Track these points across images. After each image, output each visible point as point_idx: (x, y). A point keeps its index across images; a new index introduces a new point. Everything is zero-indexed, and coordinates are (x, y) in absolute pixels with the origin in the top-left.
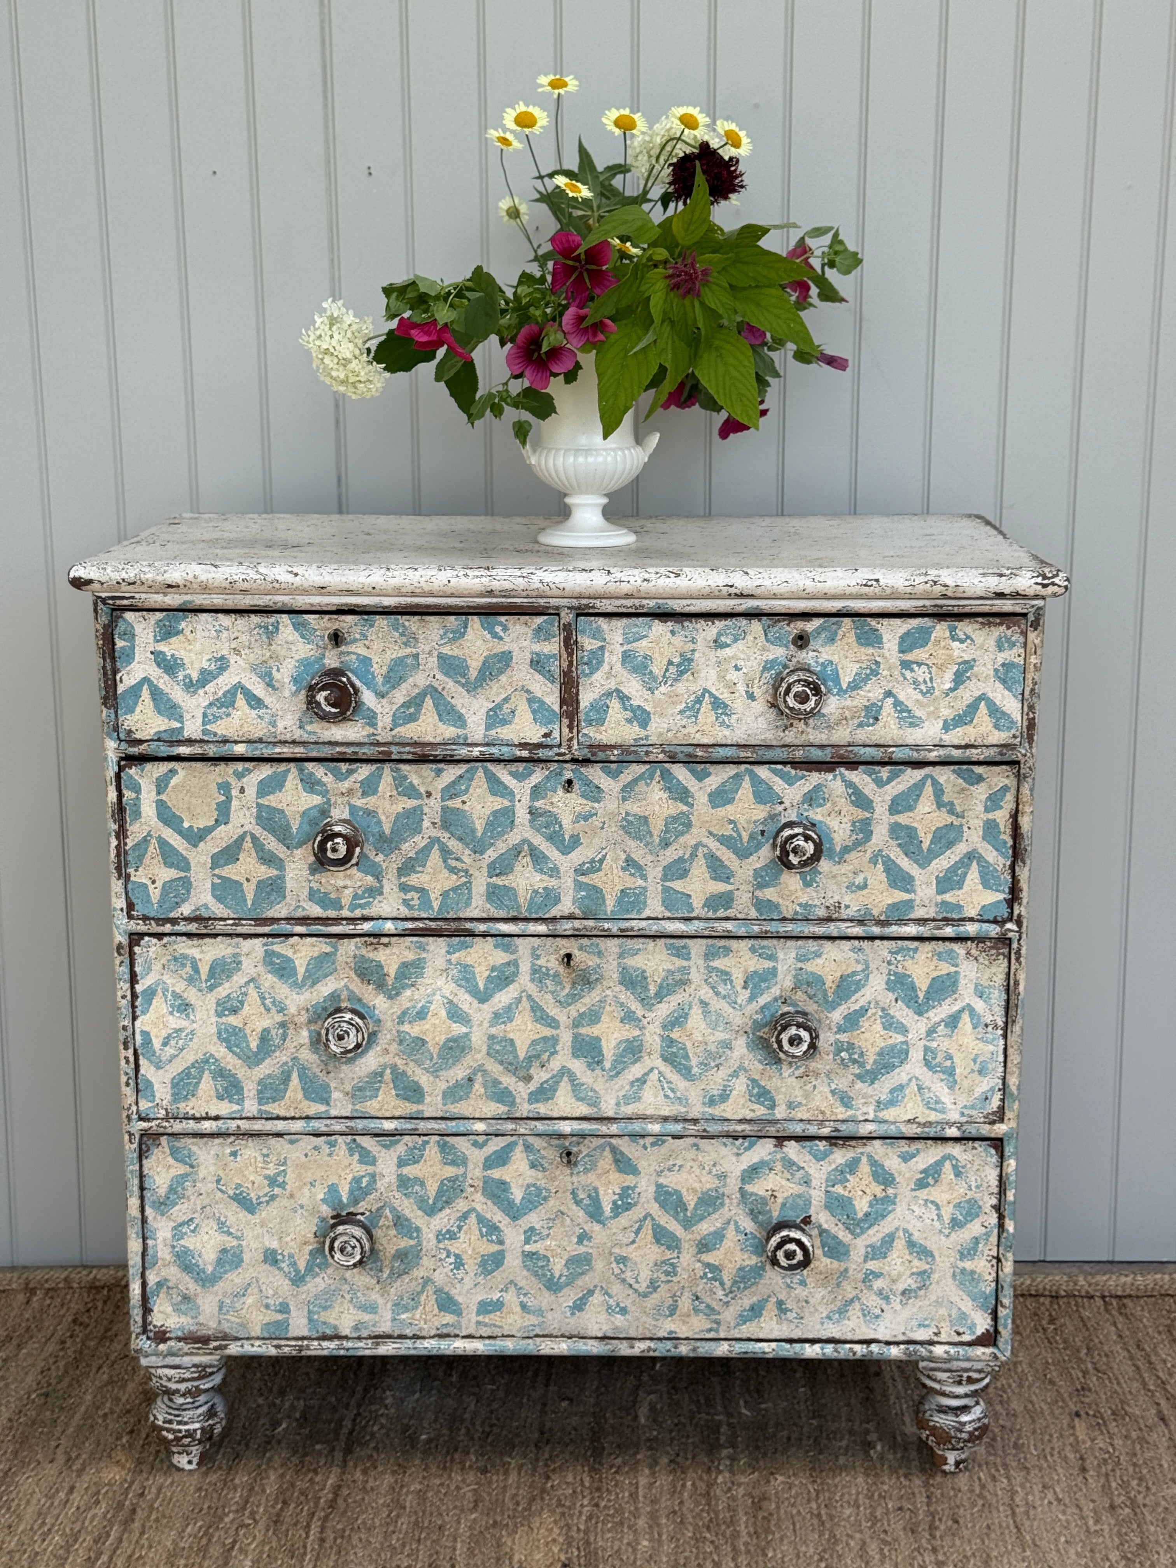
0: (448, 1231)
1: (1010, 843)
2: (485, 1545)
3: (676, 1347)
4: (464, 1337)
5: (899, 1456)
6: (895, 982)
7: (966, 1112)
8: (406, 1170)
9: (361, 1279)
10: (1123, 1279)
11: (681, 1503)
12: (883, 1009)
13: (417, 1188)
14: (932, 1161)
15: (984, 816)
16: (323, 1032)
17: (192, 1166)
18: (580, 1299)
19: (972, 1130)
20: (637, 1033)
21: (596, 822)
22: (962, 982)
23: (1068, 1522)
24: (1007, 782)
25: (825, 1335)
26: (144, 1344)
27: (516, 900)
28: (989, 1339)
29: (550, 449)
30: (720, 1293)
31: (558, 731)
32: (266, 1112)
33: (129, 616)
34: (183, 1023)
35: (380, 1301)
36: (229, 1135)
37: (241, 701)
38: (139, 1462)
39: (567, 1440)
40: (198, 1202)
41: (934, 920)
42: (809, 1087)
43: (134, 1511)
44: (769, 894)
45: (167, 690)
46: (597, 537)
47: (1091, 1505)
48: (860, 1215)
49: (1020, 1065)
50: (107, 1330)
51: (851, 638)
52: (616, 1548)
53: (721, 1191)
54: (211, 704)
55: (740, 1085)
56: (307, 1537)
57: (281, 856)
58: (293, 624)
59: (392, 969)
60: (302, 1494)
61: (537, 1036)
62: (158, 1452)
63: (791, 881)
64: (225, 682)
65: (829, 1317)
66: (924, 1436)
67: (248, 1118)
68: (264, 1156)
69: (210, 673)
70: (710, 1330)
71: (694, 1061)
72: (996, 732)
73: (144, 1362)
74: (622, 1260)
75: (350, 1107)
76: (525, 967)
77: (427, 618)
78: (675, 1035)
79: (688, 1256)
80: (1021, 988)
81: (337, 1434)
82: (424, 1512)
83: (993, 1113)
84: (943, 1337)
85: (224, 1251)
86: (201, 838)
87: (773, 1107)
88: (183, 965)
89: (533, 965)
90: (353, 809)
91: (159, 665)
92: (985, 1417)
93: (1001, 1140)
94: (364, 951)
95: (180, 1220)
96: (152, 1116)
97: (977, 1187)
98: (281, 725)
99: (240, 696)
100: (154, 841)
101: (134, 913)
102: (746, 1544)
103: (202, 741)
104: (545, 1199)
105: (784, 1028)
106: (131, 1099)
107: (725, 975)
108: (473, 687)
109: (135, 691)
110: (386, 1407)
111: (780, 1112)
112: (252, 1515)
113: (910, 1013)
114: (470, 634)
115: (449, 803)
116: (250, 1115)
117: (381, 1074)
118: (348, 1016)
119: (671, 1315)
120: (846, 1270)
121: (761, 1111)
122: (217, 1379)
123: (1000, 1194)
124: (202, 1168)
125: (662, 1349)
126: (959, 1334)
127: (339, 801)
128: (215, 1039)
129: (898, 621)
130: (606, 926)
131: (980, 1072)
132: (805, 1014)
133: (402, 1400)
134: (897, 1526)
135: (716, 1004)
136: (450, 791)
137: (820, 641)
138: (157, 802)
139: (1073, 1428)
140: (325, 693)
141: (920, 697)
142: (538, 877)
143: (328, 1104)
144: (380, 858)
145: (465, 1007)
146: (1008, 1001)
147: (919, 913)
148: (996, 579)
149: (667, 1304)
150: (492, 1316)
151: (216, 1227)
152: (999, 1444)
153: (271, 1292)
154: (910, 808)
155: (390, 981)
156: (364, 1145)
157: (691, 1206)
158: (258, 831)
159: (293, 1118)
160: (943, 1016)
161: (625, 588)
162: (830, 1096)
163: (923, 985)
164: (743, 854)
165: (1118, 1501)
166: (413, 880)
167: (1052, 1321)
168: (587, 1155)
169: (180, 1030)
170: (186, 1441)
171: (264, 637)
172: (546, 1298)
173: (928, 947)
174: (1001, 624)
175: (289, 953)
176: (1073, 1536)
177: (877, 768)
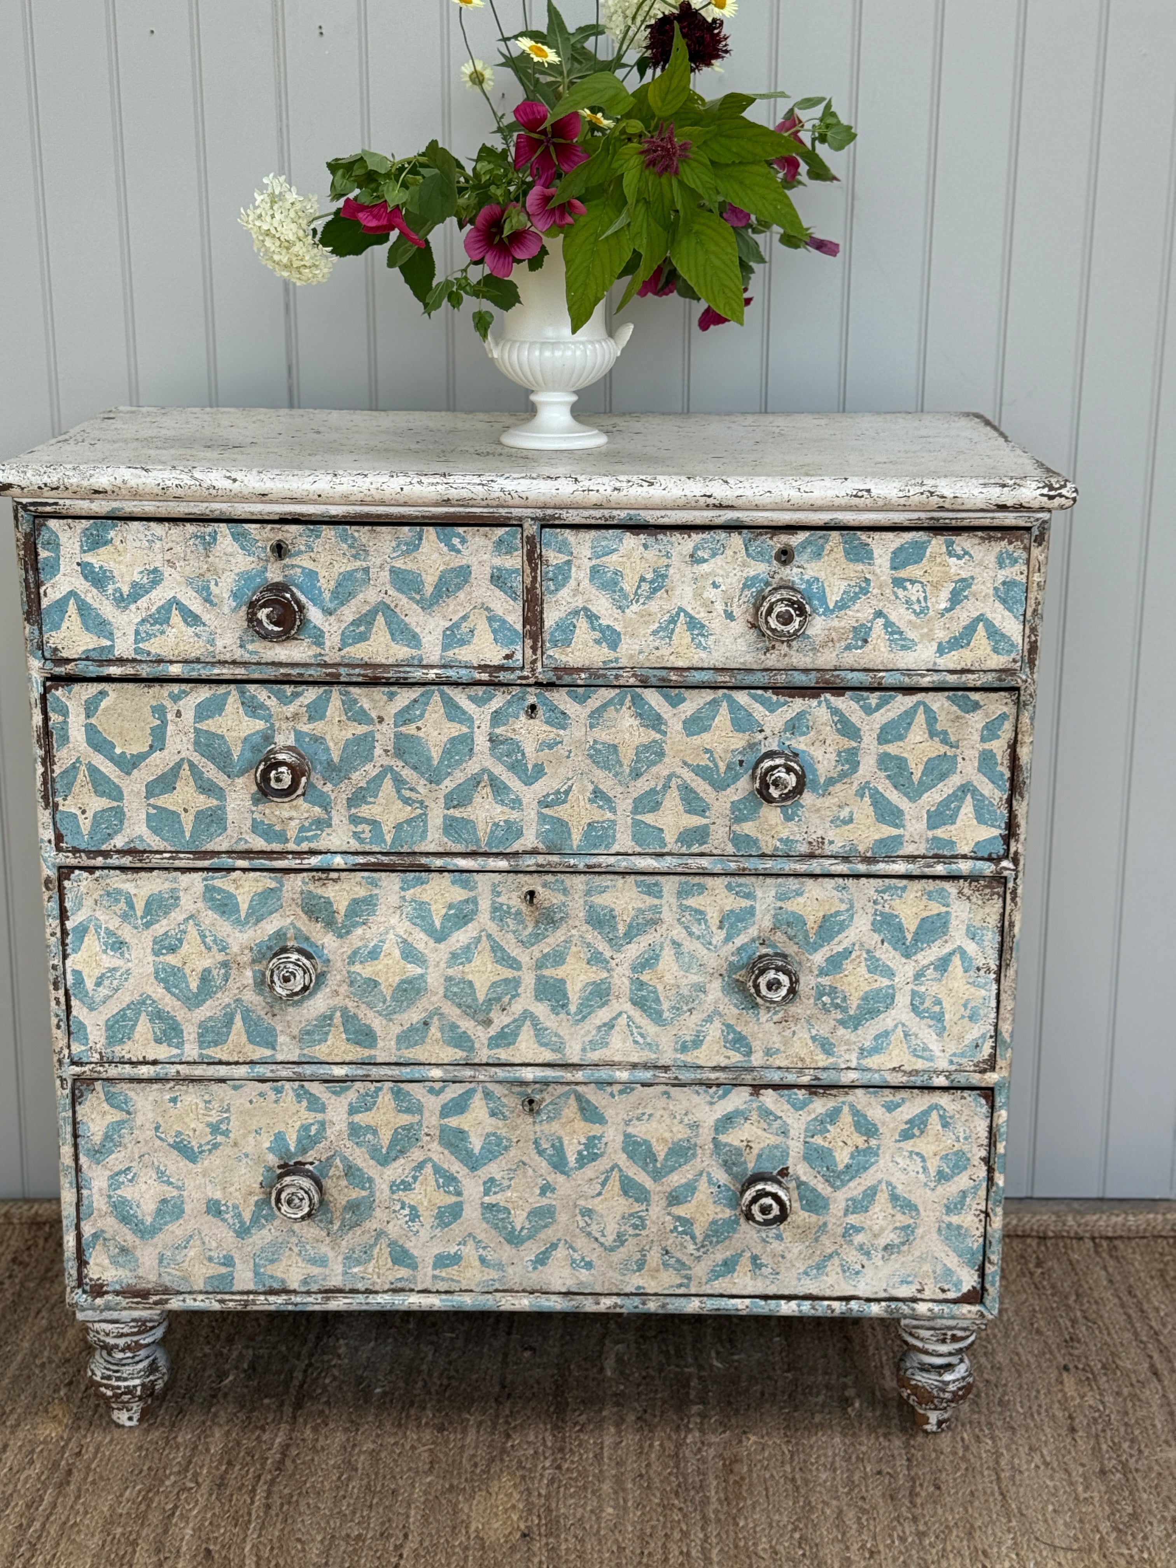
0: (403, 1182)
1: (1008, 774)
2: (440, 1511)
3: (644, 1304)
4: (419, 1292)
5: (878, 1413)
6: (882, 923)
7: (955, 1060)
8: (357, 1118)
9: (310, 1231)
10: (1114, 1219)
11: (648, 1465)
12: (868, 952)
13: (369, 1137)
14: (917, 1110)
15: (980, 747)
16: (268, 973)
17: (129, 1113)
18: (543, 1253)
19: (961, 1079)
20: (605, 975)
21: (562, 750)
22: (954, 922)
23: (1055, 1487)
24: (1005, 709)
25: (801, 1291)
26: (80, 1298)
27: (475, 833)
28: (976, 1296)
29: (515, 341)
30: (691, 1248)
31: (521, 653)
32: (208, 1056)
33: (52, 523)
34: (117, 963)
35: (331, 1254)
36: (168, 1080)
37: (176, 618)
38: (77, 1418)
39: (528, 1394)
40: (136, 1150)
41: (924, 857)
42: (788, 1033)
43: (69, 1472)
44: (748, 828)
45: (95, 605)
46: (565, 439)
47: (1081, 1470)
48: (841, 1167)
49: (1013, 1012)
50: (48, 1270)
51: (840, 553)
52: (578, 1516)
53: (693, 1141)
54: (143, 621)
55: (714, 1030)
56: (252, 1502)
57: (222, 785)
58: (232, 534)
59: (341, 906)
60: (248, 1454)
61: (497, 978)
62: (98, 1405)
63: (772, 815)
64: (158, 596)
65: (806, 1273)
66: (905, 1395)
67: (188, 1063)
68: (206, 1102)
69: (142, 587)
70: (681, 1285)
71: (665, 1006)
72: (995, 656)
73: (80, 1316)
74: (588, 1213)
75: (298, 1052)
76: (485, 905)
77: (378, 529)
78: (645, 977)
79: (657, 1209)
80: (1016, 930)
81: (287, 1387)
82: (376, 1474)
83: (984, 1061)
84: (927, 1295)
85: (164, 1201)
86: (135, 766)
87: (749, 1053)
88: (117, 901)
89: (494, 902)
90: (299, 735)
91: (86, 578)
92: (970, 1375)
93: (992, 1089)
94: (311, 887)
95: (116, 1169)
96: (85, 1060)
97: (966, 1138)
98: (220, 644)
99: (175, 612)
100: (83, 768)
101: (63, 845)
102: (716, 1512)
103: (134, 660)
104: (506, 1148)
105: (762, 972)
106: (63, 1043)
107: (699, 915)
108: (428, 605)
109: (61, 605)
110: (339, 1356)
111: (757, 1059)
112: (196, 1475)
113: (897, 955)
114: (425, 547)
115: (403, 729)
116: (190, 1059)
117: (331, 1018)
118: (294, 957)
119: (639, 1270)
120: (825, 1224)
121: (736, 1058)
122: (159, 1333)
123: (990, 1145)
124: (139, 1114)
125: (629, 1305)
126: (943, 1291)
127: (284, 726)
128: (152, 979)
129: (890, 535)
130: (572, 861)
131: (971, 1018)
132: (784, 956)
133: (356, 1349)
134: (875, 1492)
135: (689, 945)
136: (404, 717)
137: (806, 557)
138: (86, 726)
139: (1062, 1383)
140: (267, 611)
141: (913, 617)
142: (499, 809)
143: (274, 1049)
144: (329, 787)
145: (420, 947)
146: (1002, 944)
147: (909, 849)
148: (998, 490)
149: (635, 1259)
150: (449, 1270)
151: (155, 1176)
152: (983, 1401)
153: (214, 1244)
154: (901, 738)
155: (340, 918)
156: (313, 1091)
157: (661, 1157)
158: (196, 758)
159: (237, 1063)
160: (932, 959)
161: (593, 498)
162: (810, 1042)
163: (911, 925)
164: (719, 786)
165: (1110, 1465)
166: (364, 811)
167: (1039, 1264)
168: (551, 1103)
169: (115, 969)
170: (126, 1398)
171: (201, 548)
172: (507, 1252)
173: (918, 885)
174: (1002, 539)
175: (231, 889)
176: (1062, 1505)
177: (865, 694)
